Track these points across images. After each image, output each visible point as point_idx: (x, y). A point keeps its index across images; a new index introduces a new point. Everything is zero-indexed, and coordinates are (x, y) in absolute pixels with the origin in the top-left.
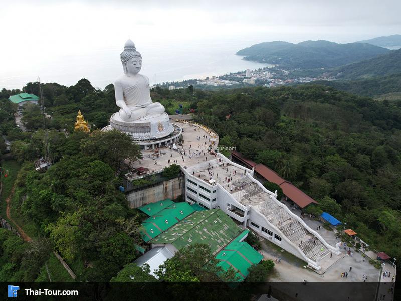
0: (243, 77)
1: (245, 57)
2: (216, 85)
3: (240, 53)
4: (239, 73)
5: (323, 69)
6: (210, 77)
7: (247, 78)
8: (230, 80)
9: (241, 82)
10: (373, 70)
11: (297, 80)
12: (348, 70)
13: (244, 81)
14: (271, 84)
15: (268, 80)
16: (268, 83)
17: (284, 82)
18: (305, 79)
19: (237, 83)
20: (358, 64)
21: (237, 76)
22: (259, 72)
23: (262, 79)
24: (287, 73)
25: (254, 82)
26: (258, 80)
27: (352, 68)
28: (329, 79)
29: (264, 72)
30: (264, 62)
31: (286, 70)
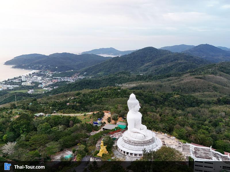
0: (20, 81)
3: (8, 63)
4: (15, 78)
5: (72, 71)
7: (24, 82)
8: (11, 85)
9: (20, 85)
10: (103, 69)
11: (59, 79)
12: (89, 71)
13: (22, 84)
14: (43, 84)
15: (40, 82)
16: (41, 84)
17: (52, 82)
18: (64, 78)
19: (17, 86)
20: (94, 67)
21: (15, 81)
22: (30, 76)
23: (35, 81)
24: (51, 75)
25: (31, 84)
26: (33, 83)
27: (91, 69)
28: (79, 77)
29: (33, 76)
30: (30, 69)
31: (49, 74)
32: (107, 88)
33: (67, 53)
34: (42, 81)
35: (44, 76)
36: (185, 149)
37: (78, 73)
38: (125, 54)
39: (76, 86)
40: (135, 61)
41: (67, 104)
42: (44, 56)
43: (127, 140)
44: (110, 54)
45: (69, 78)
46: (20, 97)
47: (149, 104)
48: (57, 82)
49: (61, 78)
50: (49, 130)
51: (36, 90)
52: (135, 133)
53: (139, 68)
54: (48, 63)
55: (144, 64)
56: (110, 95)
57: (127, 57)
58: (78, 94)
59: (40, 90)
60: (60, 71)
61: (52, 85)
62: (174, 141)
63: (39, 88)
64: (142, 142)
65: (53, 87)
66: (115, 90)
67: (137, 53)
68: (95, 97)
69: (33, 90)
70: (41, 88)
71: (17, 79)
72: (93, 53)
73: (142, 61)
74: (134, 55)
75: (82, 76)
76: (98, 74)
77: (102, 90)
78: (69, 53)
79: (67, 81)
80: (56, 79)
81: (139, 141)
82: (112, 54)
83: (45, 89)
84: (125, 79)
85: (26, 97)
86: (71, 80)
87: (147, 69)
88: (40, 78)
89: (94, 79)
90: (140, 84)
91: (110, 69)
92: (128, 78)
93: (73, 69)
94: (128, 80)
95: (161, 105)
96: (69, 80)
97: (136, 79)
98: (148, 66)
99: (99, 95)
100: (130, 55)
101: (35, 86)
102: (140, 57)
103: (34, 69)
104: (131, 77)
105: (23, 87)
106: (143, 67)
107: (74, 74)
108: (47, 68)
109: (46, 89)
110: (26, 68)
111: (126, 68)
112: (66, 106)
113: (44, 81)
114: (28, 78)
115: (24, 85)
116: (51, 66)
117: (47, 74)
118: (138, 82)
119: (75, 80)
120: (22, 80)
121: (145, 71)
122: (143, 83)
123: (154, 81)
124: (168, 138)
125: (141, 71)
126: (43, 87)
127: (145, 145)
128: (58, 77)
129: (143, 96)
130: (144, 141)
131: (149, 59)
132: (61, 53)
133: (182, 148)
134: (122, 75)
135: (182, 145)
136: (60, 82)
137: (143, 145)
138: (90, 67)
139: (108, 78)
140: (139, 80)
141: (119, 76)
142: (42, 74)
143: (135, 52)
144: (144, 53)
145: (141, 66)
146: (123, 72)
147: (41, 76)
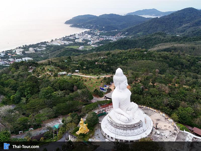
0: (74, 38)
1: (71, 25)
2: (59, 44)
3: (67, 23)
4: (71, 36)
5: (116, 30)
6: (54, 40)
7: (77, 39)
8: (67, 41)
9: (74, 41)
10: (142, 30)
11: (105, 38)
12: (130, 31)
13: (76, 41)
14: (92, 41)
15: (89, 39)
16: (90, 41)
17: (99, 40)
18: (109, 37)
19: (72, 42)
20: (135, 27)
21: (70, 38)
22: (82, 34)
23: (86, 38)
24: (99, 34)
25: (82, 41)
26: (84, 40)
27: (132, 29)
28: (121, 37)
29: (85, 34)
30: (83, 28)
31: (97, 33)
32: (135, 49)
33: (114, 14)
34: (91, 39)
35: (93, 34)
36: (179, 138)
37: (120, 32)
38: (165, 15)
39: (115, 45)
40: (173, 22)
41: (96, 63)
42: (95, 17)
43: (110, 121)
44: (151, 15)
45: (113, 37)
46: (71, 52)
47: (173, 67)
48: (102, 40)
49: (107, 37)
50: (49, 94)
51: (85, 46)
52: (119, 114)
53: (176, 29)
54: (97, 23)
55: (182, 25)
56: (136, 57)
57: (166, 17)
58: (108, 54)
59: (89, 47)
60: (106, 31)
61: (98, 43)
62: (170, 125)
63: (88, 45)
64: (125, 127)
65: (99, 45)
66: (142, 52)
67: (176, 14)
68: (122, 58)
69: (83, 46)
70: (90, 45)
71: (72, 37)
72: (136, 14)
73: (180, 22)
74: (173, 16)
75: (124, 36)
76: (138, 34)
77: (130, 51)
78: (115, 14)
79: (110, 40)
80: (102, 37)
81: (122, 125)
82: (154, 14)
83: (92, 46)
84: (160, 39)
85: (76, 52)
86: (114, 39)
87: (185, 30)
88: (89, 36)
89: (133, 39)
90: (173, 45)
91: (148, 29)
92: (163, 39)
93: (117, 29)
94: (162, 41)
95: (186, 70)
96: (112, 39)
97: (170, 40)
98: (186, 27)
99: (126, 56)
100: (169, 15)
101: (86, 42)
102: (179, 18)
103: (86, 28)
104: (166, 38)
105: (76, 43)
106: (180, 28)
107: (117, 34)
108: (97, 27)
109: (94, 46)
110: (80, 27)
111: (164, 28)
112: (95, 65)
113: (93, 39)
114: (81, 36)
115: (77, 42)
116: (100, 25)
117: (95, 33)
118: (172, 43)
119: (117, 39)
120: (75, 37)
121: (182, 31)
122: (176, 45)
123: (188, 43)
124: (165, 120)
125: (178, 32)
126: (91, 44)
127: (129, 130)
128: (104, 36)
129: (168, 60)
130: (127, 126)
131: (187, 20)
132: (109, 14)
133: (176, 137)
134: (158, 36)
135: (178, 131)
136: (104, 41)
137: (126, 129)
138: (131, 27)
139: (143, 39)
140: (173, 41)
141: (155, 37)
142: (92, 33)
143: (174, 13)
144: (183, 14)
145: (179, 27)
146: (160, 33)
147: (91, 34)
